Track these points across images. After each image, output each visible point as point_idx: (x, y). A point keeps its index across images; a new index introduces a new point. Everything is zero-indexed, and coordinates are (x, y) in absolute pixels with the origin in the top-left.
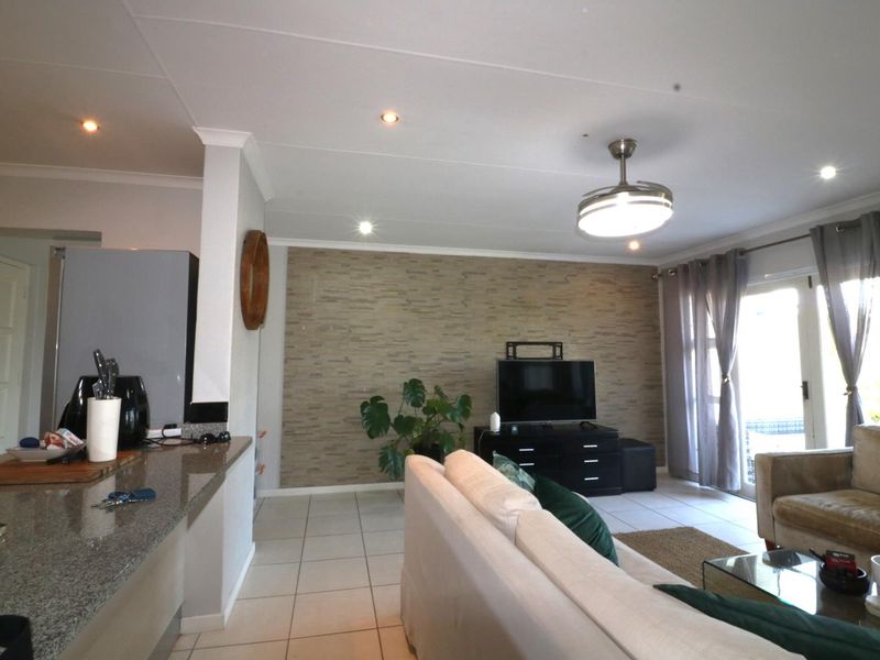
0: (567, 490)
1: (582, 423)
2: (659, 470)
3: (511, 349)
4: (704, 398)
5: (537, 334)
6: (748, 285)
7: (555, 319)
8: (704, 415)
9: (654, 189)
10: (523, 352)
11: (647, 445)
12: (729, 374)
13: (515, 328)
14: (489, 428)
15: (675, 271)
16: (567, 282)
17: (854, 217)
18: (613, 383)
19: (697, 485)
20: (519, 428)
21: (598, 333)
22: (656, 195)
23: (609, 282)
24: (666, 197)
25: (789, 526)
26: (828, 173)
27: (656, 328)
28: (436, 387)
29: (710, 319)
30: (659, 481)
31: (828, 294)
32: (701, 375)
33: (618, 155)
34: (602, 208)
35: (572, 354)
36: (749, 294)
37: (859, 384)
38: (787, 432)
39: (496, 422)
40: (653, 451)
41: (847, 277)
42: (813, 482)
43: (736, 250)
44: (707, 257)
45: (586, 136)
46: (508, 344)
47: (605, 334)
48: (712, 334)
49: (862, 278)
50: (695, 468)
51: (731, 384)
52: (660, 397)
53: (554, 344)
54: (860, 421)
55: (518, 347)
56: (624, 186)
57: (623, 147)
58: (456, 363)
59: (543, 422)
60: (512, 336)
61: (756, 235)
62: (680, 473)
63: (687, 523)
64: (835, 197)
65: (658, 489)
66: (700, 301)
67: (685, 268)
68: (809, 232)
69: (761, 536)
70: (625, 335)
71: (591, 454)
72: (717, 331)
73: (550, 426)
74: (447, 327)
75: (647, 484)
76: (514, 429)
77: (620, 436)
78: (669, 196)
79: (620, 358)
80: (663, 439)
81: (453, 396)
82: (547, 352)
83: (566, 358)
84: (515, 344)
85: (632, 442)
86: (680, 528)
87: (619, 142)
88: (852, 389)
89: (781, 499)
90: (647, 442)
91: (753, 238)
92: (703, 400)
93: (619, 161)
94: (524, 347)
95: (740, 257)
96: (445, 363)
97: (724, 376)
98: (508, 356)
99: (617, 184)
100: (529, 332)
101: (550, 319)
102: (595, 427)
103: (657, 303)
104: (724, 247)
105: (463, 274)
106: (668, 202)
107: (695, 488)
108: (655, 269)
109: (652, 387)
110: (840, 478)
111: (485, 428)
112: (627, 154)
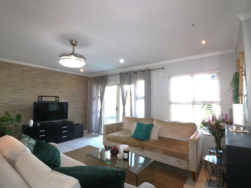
0: (47, 143)
1: (63, 121)
2: (84, 131)
3: (40, 98)
4: (97, 111)
5: (50, 94)
6: (108, 84)
7: (57, 89)
8: (96, 116)
9: (81, 57)
10: (44, 99)
11: (81, 125)
12: (102, 105)
13: (42, 91)
14: (28, 125)
15: (92, 78)
16: (62, 78)
17: (127, 72)
18: (74, 108)
19: (94, 134)
20: (40, 124)
21: (71, 94)
22: (81, 58)
23: (75, 80)
24: (84, 59)
25: (109, 141)
26: (122, 61)
27: (87, 93)
28: (5, 112)
29: (99, 91)
30: (84, 134)
31: (121, 88)
32: (97, 105)
33: (72, 44)
34: (66, 58)
35: (62, 100)
36: (108, 86)
37: (125, 107)
38: (113, 119)
39: (32, 123)
40: (83, 126)
41: (125, 84)
42: (115, 130)
43: (105, 75)
44: (100, 76)
45: (62, 36)
46: (39, 97)
47: (73, 94)
48: (99, 95)
49: (127, 85)
50: (93, 129)
51: (103, 108)
52: (87, 112)
53: (56, 97)
54: (125, 115)
55: (43, 98)
56: (73, 54)
57: (74, 42)
58: (16, 103)
59: (50, 121)
60: (41, 94)
61: (109, 72)
62: (90, 131)
63: (89, 145)
64: (123, 66)
65: (84, 136)
66: (97, 87)
67: (95, 78)
68: (119, 73)
69: (103, 144)
70: (79, 95)
71: (65, 129)
72: (100, 95)
73: (52, 123)
74: (13, 90)
75: (81, 136)
76: (39, 124)
77: (74, 123)
78: (85, 59)
79: (77, 101)
80: (87, 123)
81: (13, 115)
82: (53, 99)
83: (60, 101)
84: (42, 97)
85: (78, 125)
86: (87, 146)
87: (73, 41)
88: (124, 108)
89: (108, 135)
90: (82, 124)
91: (110, 73)
92: (96, 112)
93: (73, 46)
94: (45, 98)
95: (106, 77)
96: (11, 103)
97: (101, 106)
98: (39, 101)
99: (71, 53)
100: (48, 93)
101: (55, 89)
102: (67, 121)
103: (88, 87)
104: (103, 74)
105: (22, 71)
106: (84, 61)
107: (93, 135)
108: (88, 77)
109: (85, 109)
110: (120, 128)
111: (27, 125)
112: (75, 45)
